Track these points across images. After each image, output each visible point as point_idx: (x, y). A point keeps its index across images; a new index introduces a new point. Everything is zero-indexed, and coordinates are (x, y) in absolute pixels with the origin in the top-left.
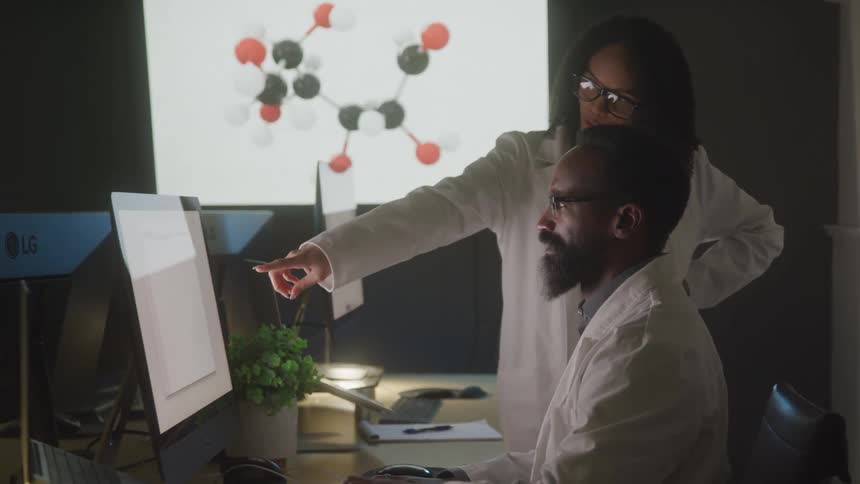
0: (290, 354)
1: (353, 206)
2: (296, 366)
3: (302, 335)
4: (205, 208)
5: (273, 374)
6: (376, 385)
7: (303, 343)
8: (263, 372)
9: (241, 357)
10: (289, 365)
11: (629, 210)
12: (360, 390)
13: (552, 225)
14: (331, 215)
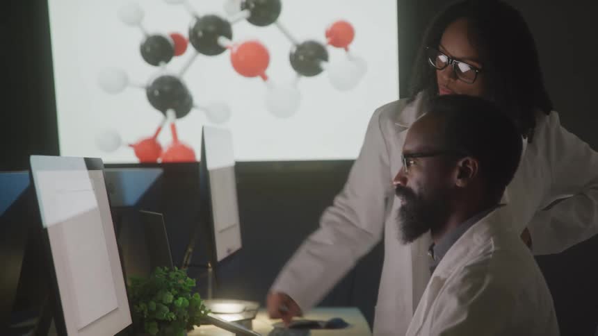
0: (181, 292)
1: (231, 163)
2: (187, 302)
3: (190, 275)
4: (107, 166)
5: (166, 309)
6: (254, 318)
7: (192, 282)
8: (158, 309)
9: (138, 295)
10: (181, 301)
11: (466, 163)
12: (240, 322)
13: (404, 180)
14: (213, 171)
